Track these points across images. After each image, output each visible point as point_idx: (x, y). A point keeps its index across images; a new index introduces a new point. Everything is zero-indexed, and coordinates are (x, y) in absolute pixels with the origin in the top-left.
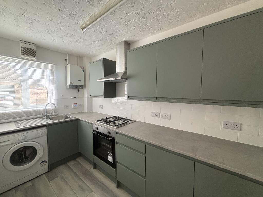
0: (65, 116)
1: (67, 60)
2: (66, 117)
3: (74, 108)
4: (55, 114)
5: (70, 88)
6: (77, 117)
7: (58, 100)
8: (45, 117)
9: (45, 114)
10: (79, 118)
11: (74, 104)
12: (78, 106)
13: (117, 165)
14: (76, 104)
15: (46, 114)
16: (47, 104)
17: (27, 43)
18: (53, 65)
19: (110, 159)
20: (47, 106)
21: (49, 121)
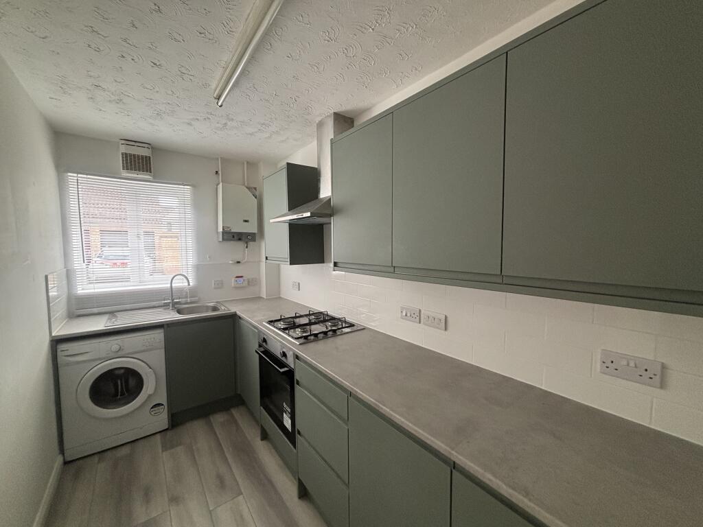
0: (212, 304)
1: (220, 172)
2: (215, 309)
3: (236, 288)
4: (193, 299)
5: (223, 239)
6: (233, 309)
7: (198, 268)
8: (169, 305)
9: (169, 299)
10: (238, 313)
11: (237, 277)
12: (245, 283)
13: (298, 438)
14: (242, 277)
15: (172, 299)
16: (172, 276)
17: (133, 143)
18: (188, 187)
19: (287, 422)
20: (173, 282)
21: (172, 316)
